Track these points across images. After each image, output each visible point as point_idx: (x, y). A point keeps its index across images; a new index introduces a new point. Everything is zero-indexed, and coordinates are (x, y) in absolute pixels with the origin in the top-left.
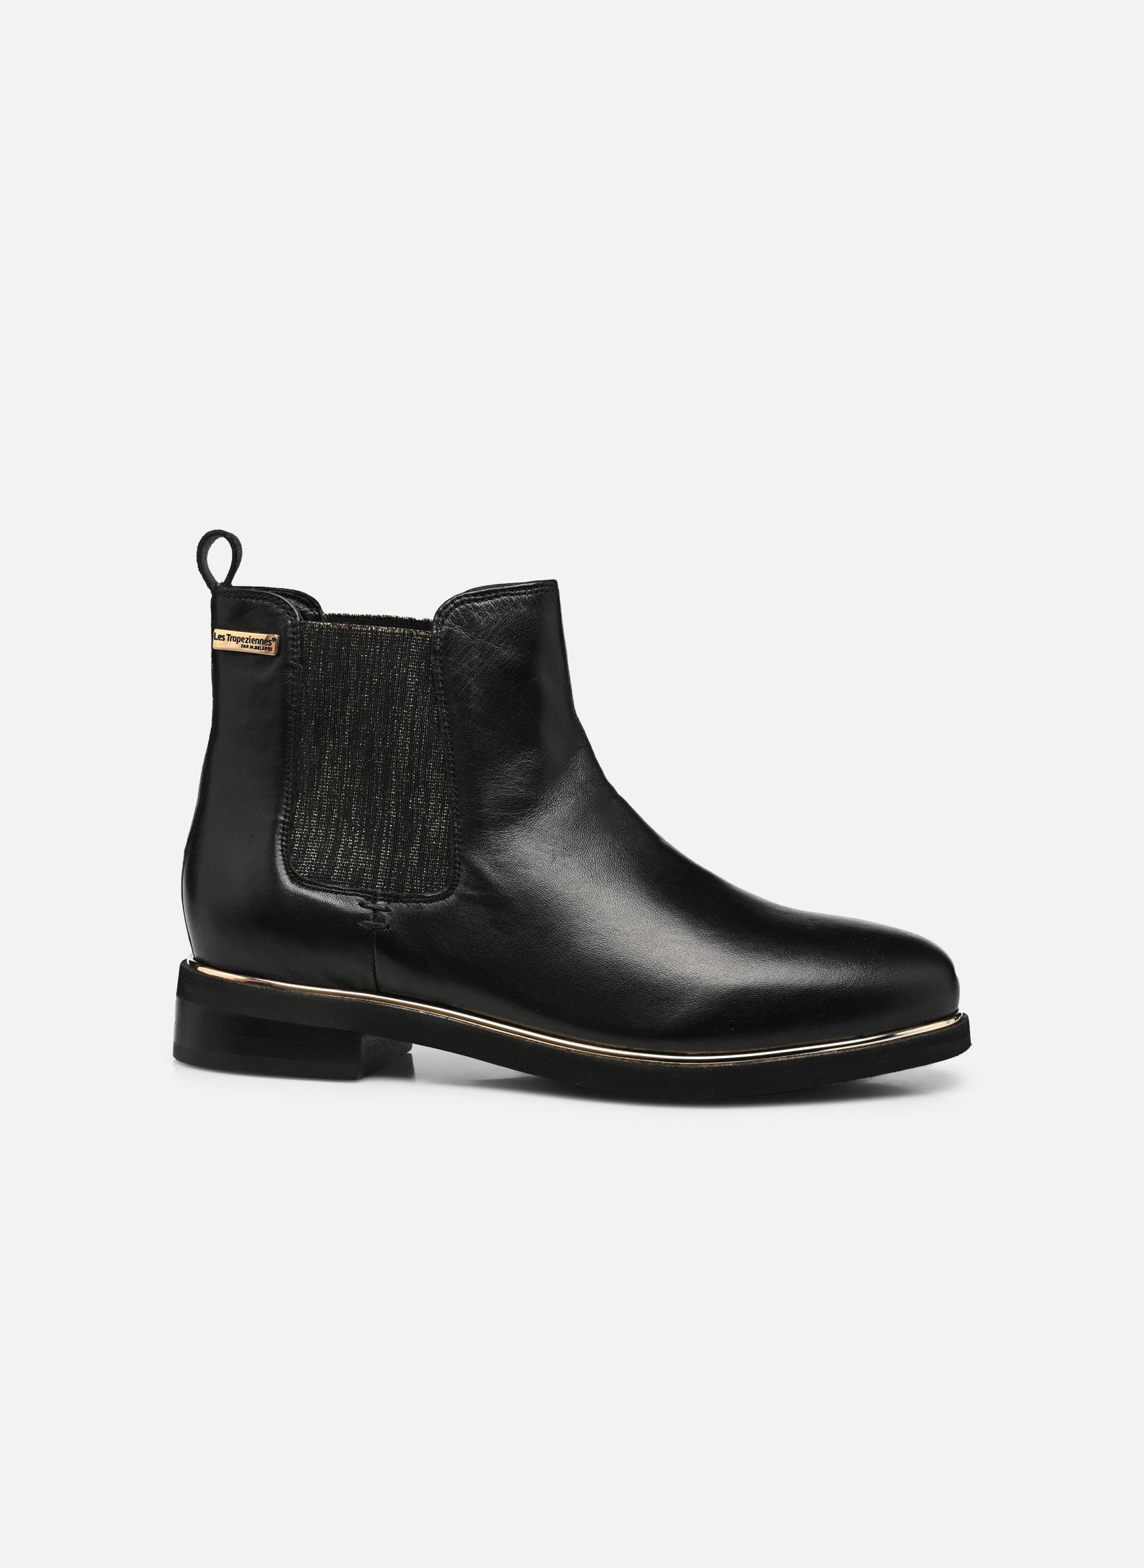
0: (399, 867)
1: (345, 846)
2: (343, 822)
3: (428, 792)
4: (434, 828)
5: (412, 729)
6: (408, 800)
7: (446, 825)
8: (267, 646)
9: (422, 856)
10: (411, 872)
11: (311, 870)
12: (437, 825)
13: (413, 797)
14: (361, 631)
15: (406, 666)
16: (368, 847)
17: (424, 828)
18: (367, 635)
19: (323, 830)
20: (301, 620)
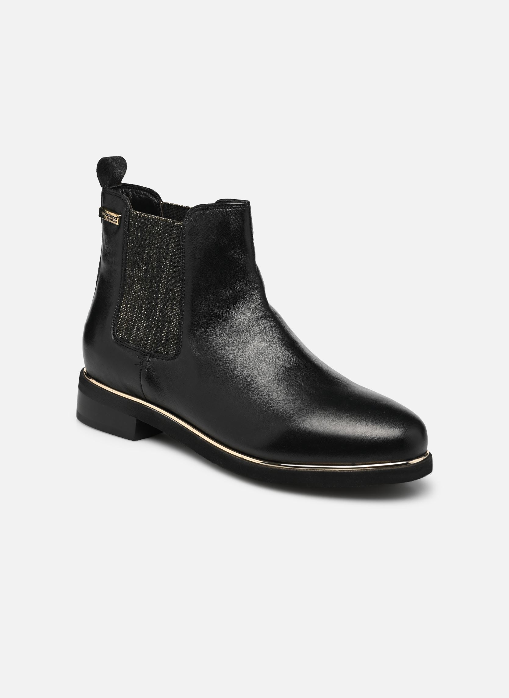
0: (157, 340)
1: (138, 325)
2: (139, 313)
3: (173, 304)
4: (173, 323)
5: (169, 272)
6: (164, 307)
7: (178, 323)
8: (115, 220)
9: (167, 336)
10: (161, 343)
11: (123, 335)
12: (175, 322)
13: (167, 306)
14: (153, 218)
15: (170, 239)
16: (146, 327)
17: (169, 322)
18: (155, 221)
19: (131, 315)
20: (130, 208)
